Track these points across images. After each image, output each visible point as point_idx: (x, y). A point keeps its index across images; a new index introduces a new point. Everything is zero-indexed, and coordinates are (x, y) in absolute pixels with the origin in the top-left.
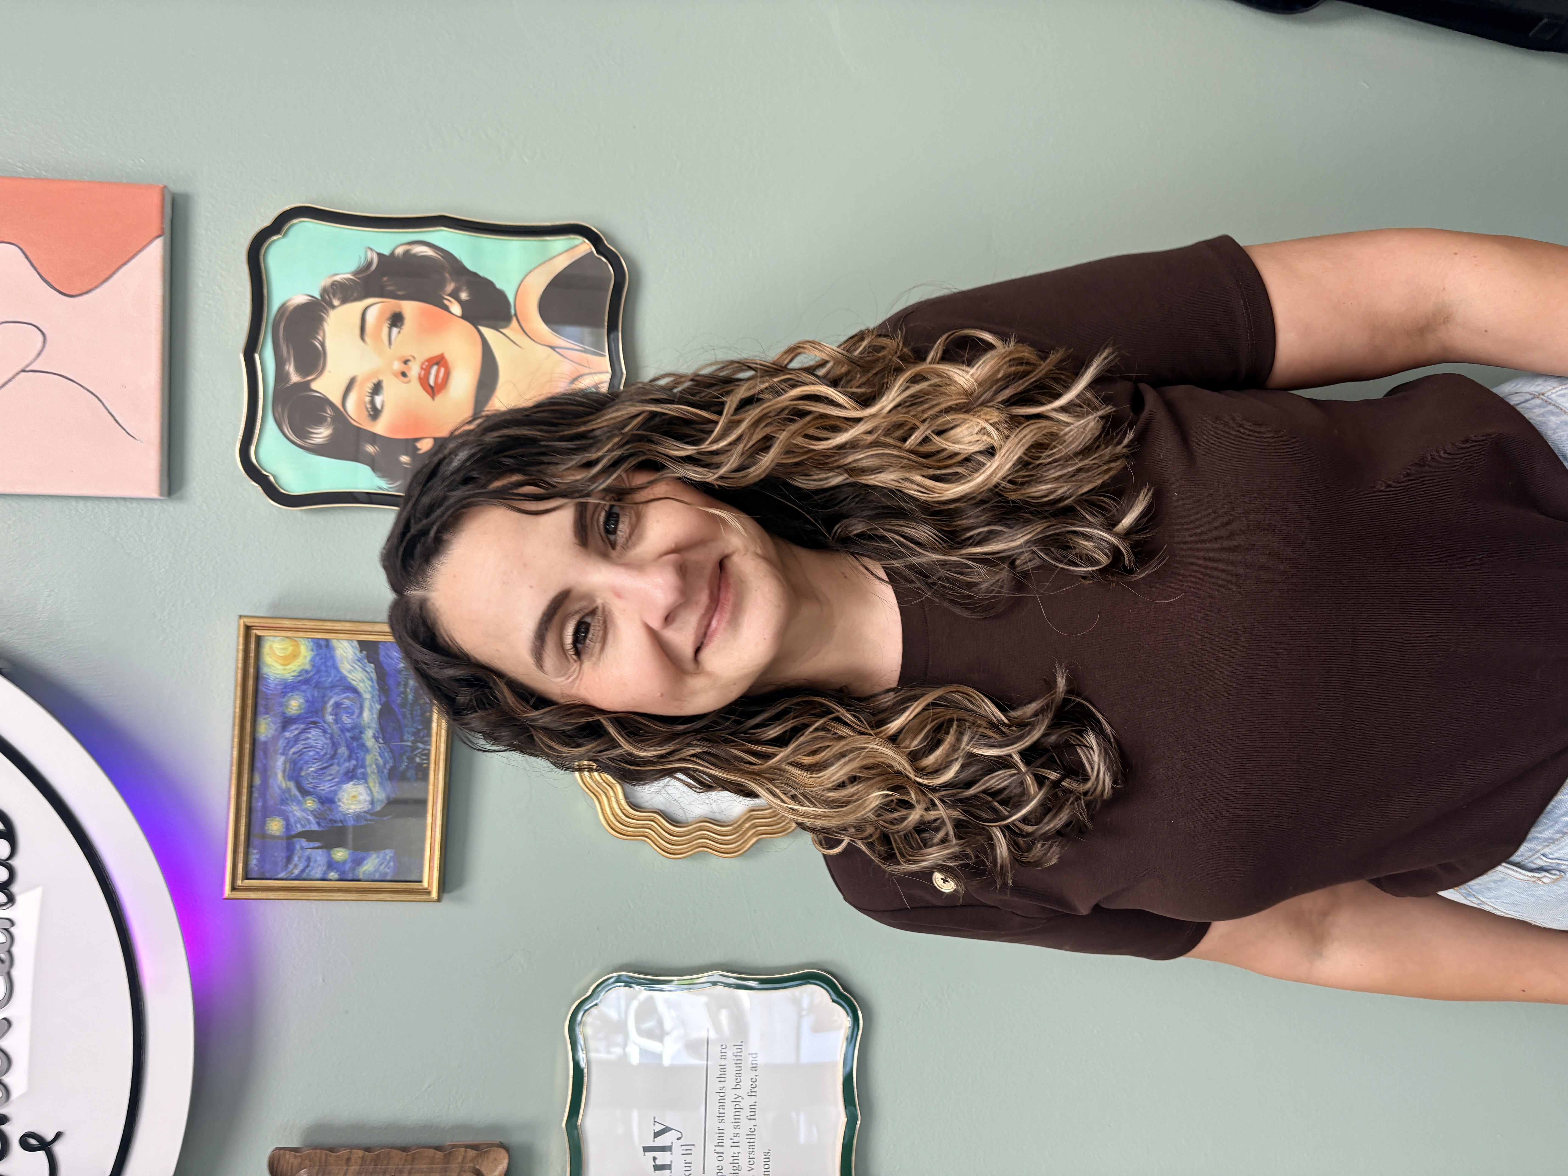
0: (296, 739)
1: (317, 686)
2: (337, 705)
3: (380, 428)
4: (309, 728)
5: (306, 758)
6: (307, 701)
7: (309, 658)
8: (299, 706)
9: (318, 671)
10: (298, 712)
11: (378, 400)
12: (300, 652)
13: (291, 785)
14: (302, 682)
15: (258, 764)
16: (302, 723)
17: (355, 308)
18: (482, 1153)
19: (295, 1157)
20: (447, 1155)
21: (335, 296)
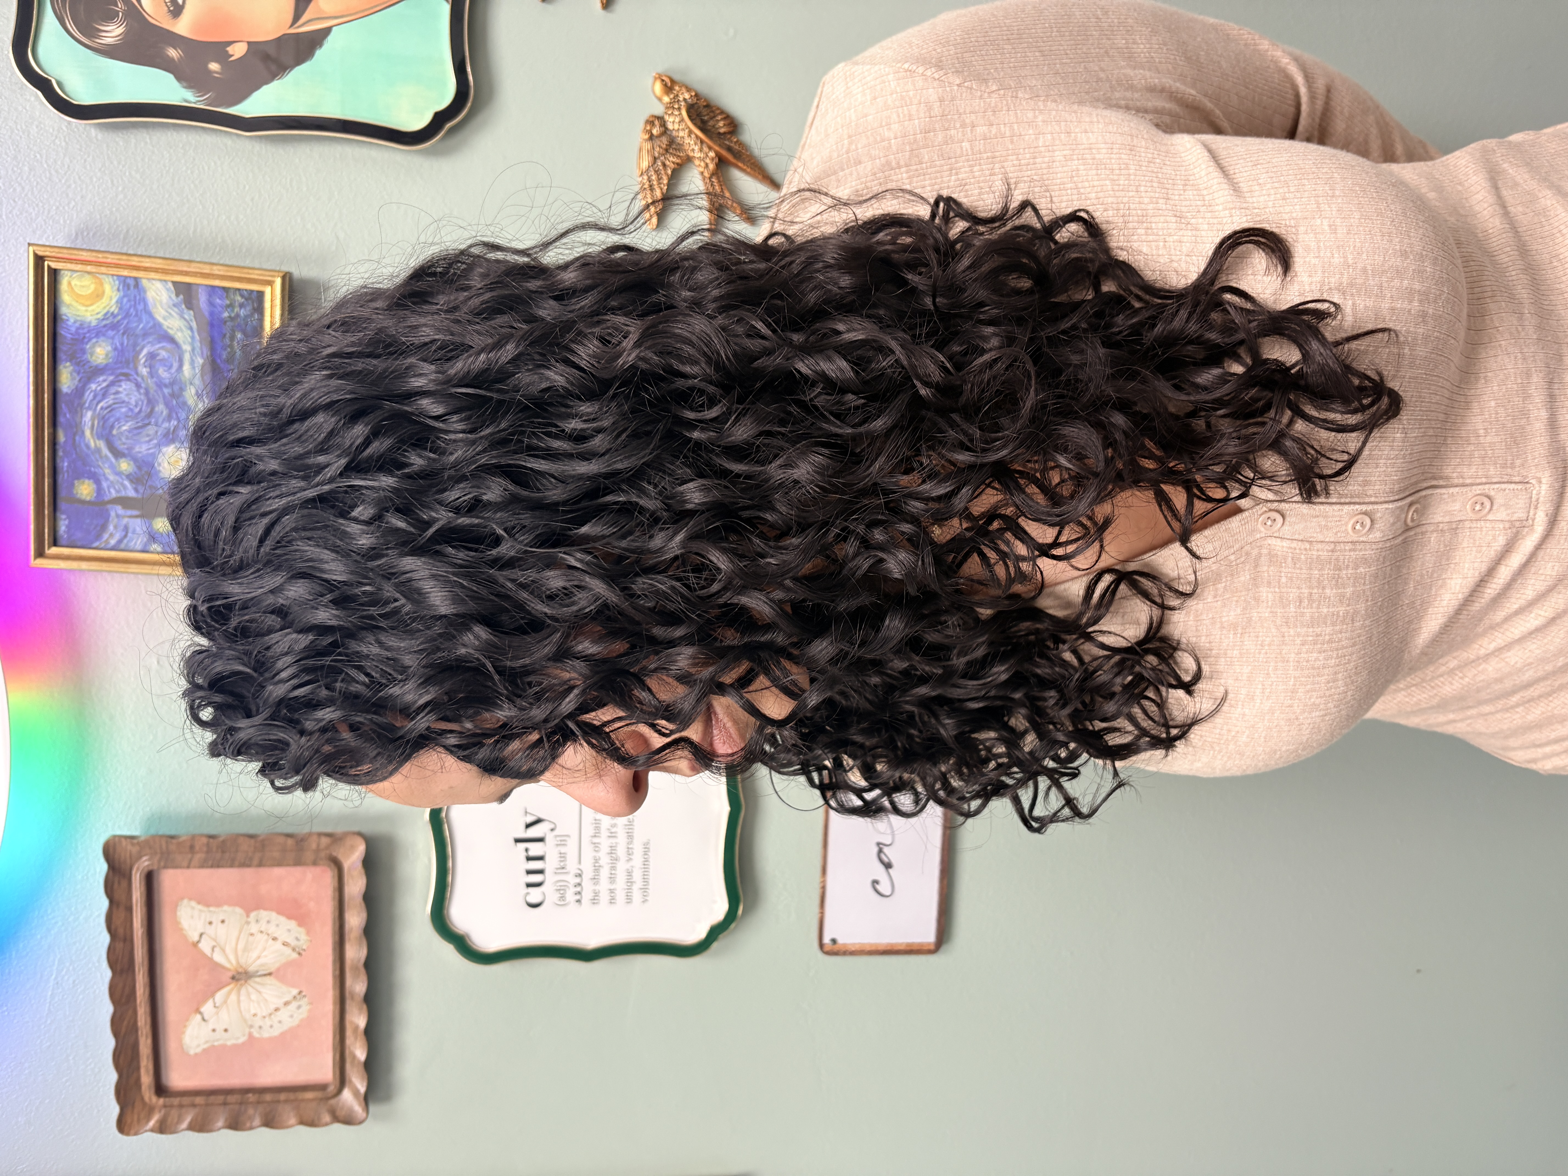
0: (105, 394)
1: (127, 331)
2: (152, 356)
3: (183, 27)
4: (120, 381)
5: (118, 415)
6: (115, 349)
7: (114, 300)
8: (107, 355)
9: (127, 315)
10: (105, 362)
12: (103, 292)
13: (102, 444)
14: (108, 327)
15: (61, 419)
16: (111, 374)
18: (335, 838)
19: (133, 844)
20: (301, 841)
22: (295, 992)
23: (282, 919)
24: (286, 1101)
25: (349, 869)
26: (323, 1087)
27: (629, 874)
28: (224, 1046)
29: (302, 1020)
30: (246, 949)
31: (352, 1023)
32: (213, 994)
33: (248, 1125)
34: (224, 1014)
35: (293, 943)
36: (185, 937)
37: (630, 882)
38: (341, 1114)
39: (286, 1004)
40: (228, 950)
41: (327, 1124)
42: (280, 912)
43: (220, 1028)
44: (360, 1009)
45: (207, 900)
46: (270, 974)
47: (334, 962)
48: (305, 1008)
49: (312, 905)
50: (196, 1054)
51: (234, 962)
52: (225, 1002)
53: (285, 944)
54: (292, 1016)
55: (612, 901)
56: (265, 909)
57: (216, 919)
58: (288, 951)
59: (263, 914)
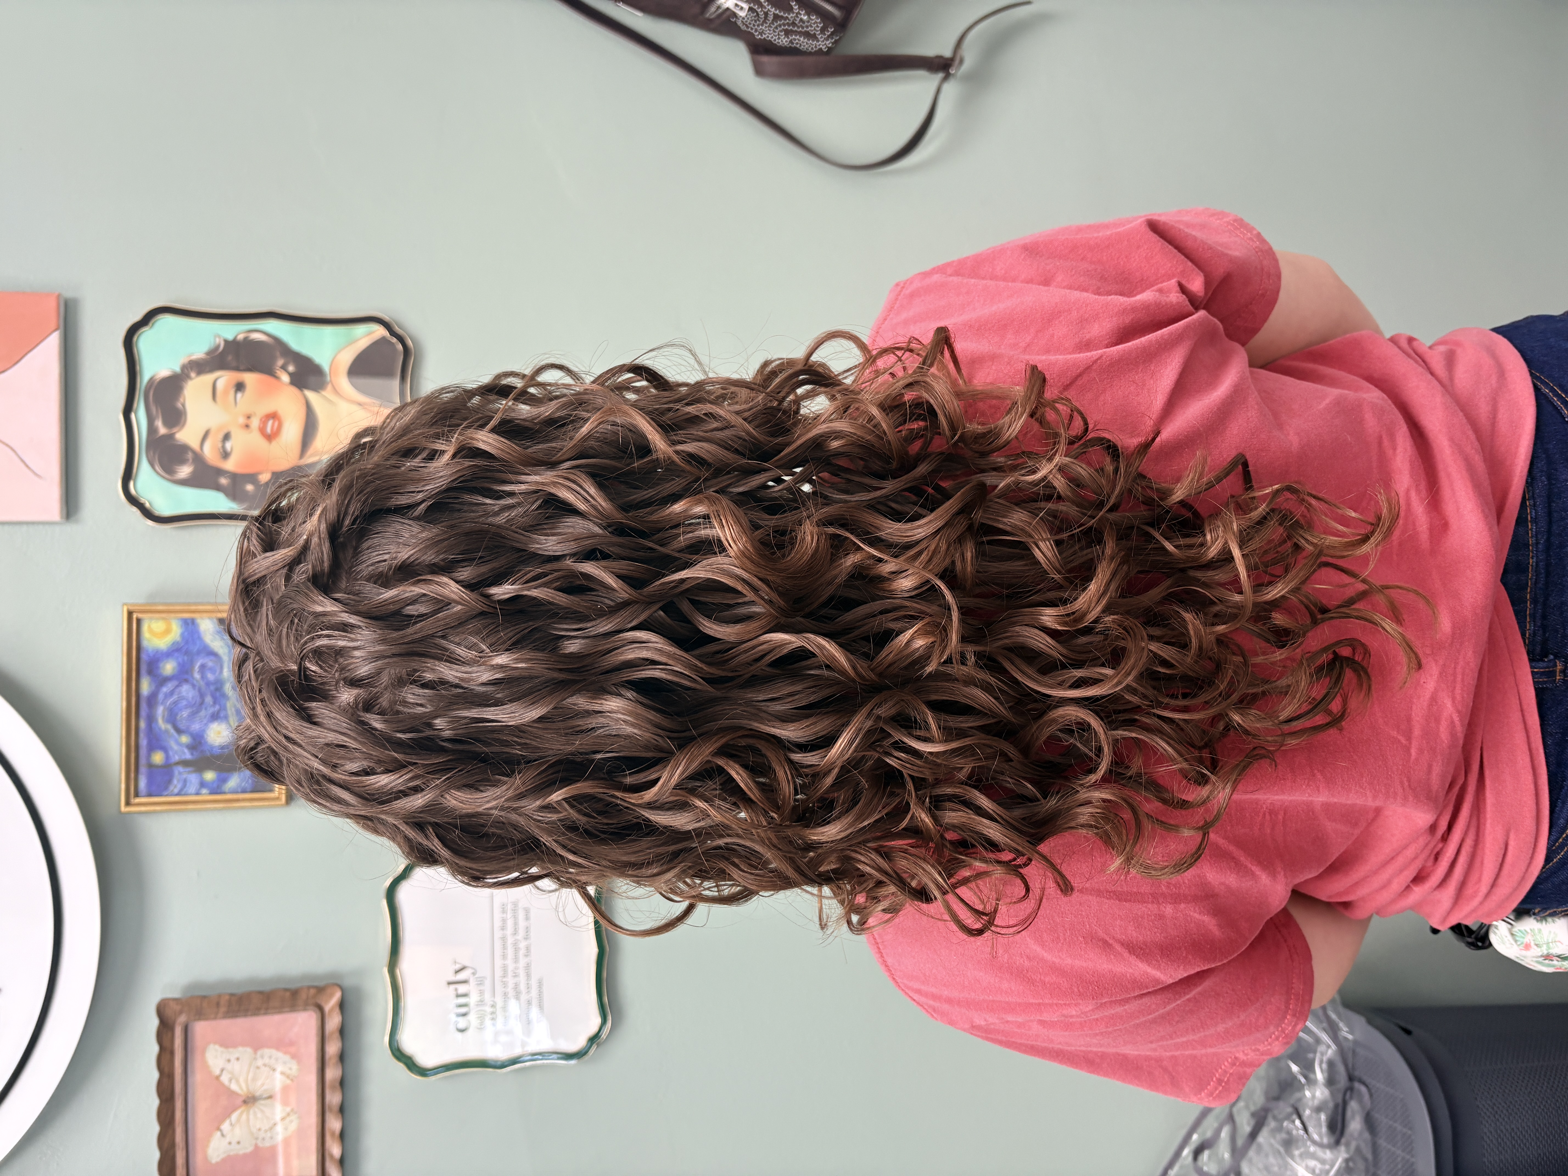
0: (172, 693)
1: (187, 653)
2: (203, 667)
3: (229, 465)
4: (181, 684)
5: (180, 706)
6: (179, 664)
7: (179, 633)
8: (173, 669)
9: (187, 642)
10: (172, 673)
11: (228, 446)
12: (172, 629)
13: (169, 726)
14: (174, 651)
15: (143, 713)
16: (176, 681)
17: (208, 378)
18: (321, 990)
19: (178, 1004)
20: (294, 994)
21: (192, 369)
22: (289, 1109)
23: (280, 1055)
25: (329, 1011)
27: (529, 1002)
28: (237, 1156)
29: (293, 1131)
31: (330, 1129)
32: (229, 1116)
34: (237, 1130)
35: (288, 1072)
36: (210, 1073)
39: (283, 1119)
40: (242, 1080)
42: (279, 1050)
43: (234, 1142)
44: (337, 1117)
45: (227, 1044)
46: (271, 1097)
47: (318, 1083)
48: (296, 1122)
49: (301, 1042)
50: (217, 1163)
51: (245, 1089)
52: (238, 1120)
53: (282, 1073)
54: (286, 1129)
56: (268, 1048)
57: (233, 1058)
58: (284, 1078)
59: (267, 1052)
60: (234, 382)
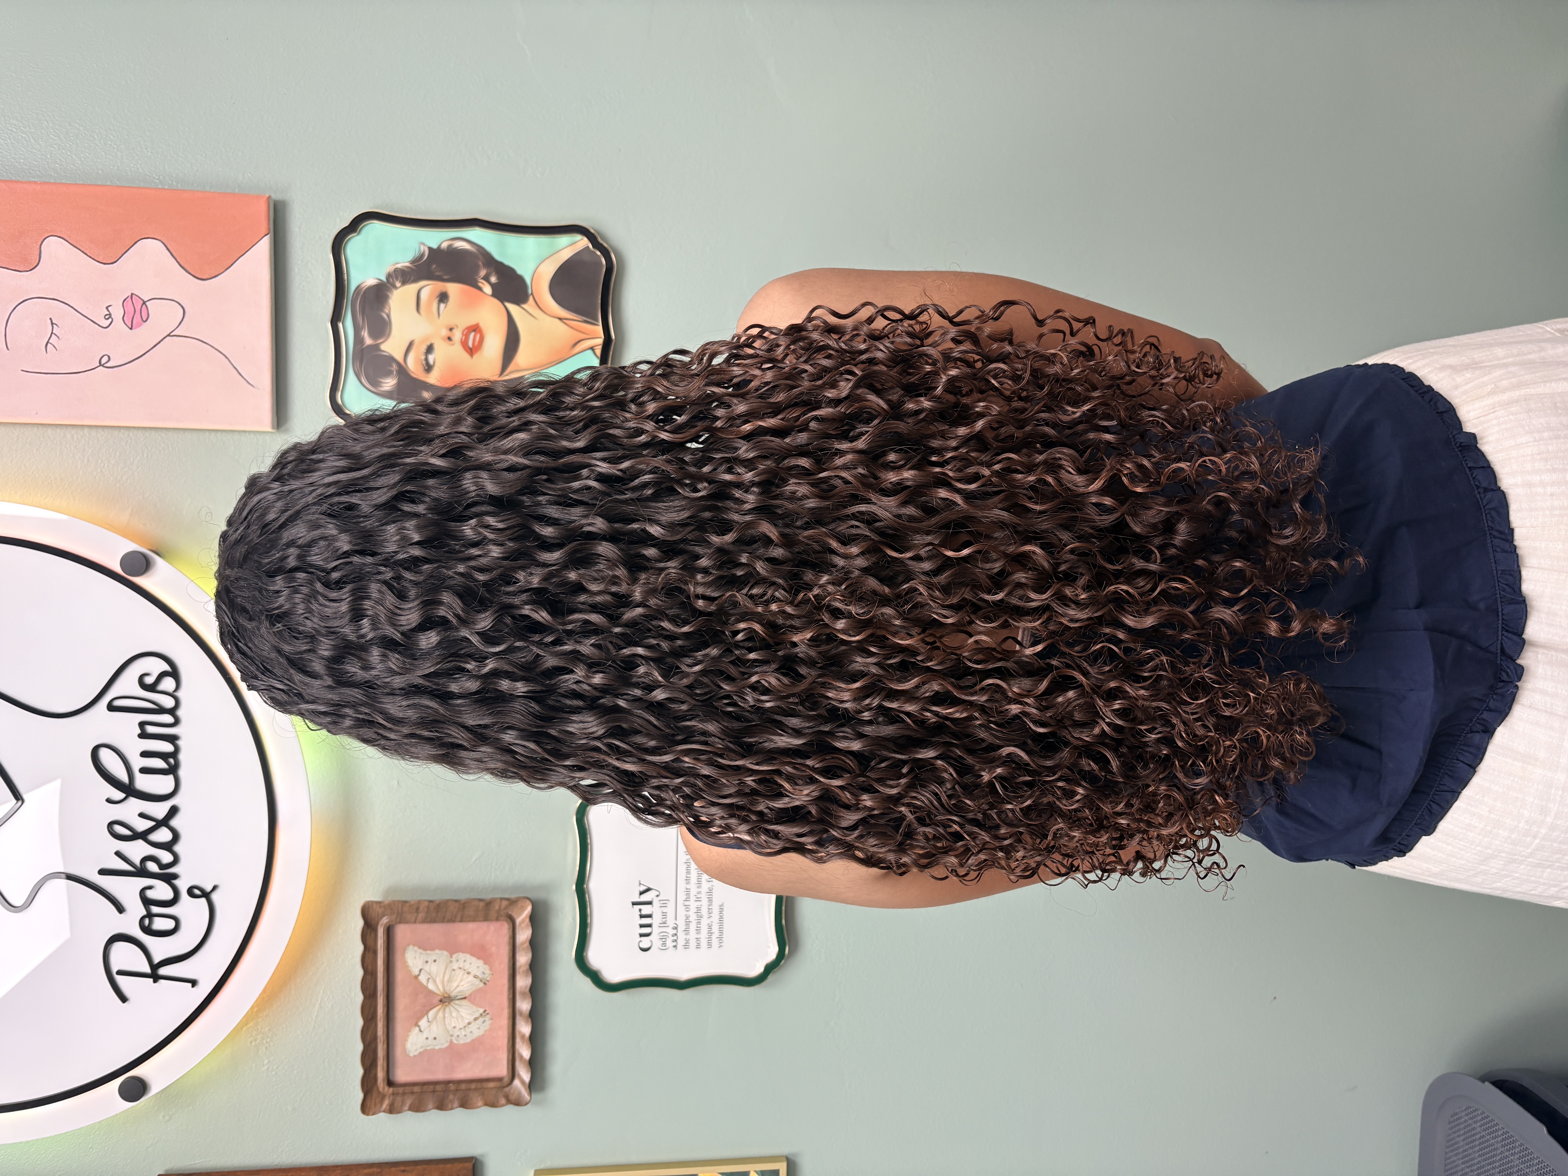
3: (432, 379)
11: (431, 358)
17: (412, 288)
18: (512, 902)
19: (380, 907)
20: (489, 904)
21: (397, 279)
22: (481, 1011)
23: (474, 959)
24: (475, 1089)
25: (521, 923)
26: (500, 1079)
27: (710, 927)
28: (433, 1050)
29: (485, 1031)
30: (450, 981)
31: (520, 1032)
32: (427, 1013)
33: (450, 1106)
34: (434, 1027)
35: (481, 976)
36: (409, 972)
37: (710, 933)
38: (513, 1098)
39: (476, 1019)
40: (438, 981)
41: (503, 1106)
42: (472, 955)
43: (431, 1037)
44: (527, 1022)
45: (425, 946)
46: (465, 998)
47: (509, 988)
48: (488, 1023)
49: (494, 949)
50: (415, 1056)
51: (441, 989)
52: (435, 1018)
53: (475, 977)
54: (479, 1028)
55: (698, 946)
56: (463, 952)
57: (430, 960)
58: (477, 982)
59: (461, 956)
60: (437, 293)
